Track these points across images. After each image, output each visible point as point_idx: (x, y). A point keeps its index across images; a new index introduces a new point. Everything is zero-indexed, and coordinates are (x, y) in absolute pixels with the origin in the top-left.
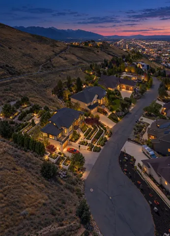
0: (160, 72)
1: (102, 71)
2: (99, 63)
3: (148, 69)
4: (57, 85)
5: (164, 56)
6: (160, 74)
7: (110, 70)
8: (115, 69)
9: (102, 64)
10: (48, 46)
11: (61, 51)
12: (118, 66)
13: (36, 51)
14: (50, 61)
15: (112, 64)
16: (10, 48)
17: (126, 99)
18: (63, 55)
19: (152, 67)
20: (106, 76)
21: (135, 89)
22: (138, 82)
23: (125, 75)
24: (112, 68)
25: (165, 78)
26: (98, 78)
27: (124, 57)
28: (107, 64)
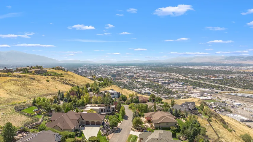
0: (132, 98)
1: (54, 107)
2: (51, 97)
3: (119, 97)
5: (137, 82)
6: (132, 101)
7: (68, 104)
8: (75, 101)
9: (54, 97)
12: (79, 98)
15: (71, 96)
17: (92, 140)
19: (123, 94)
20: (60, 114)
21: (103, 124)
22: (106, 114)
23: (89, 108)
24: (70, 101)
25: (138, 104)
26: (47, 118)
27: (88, 85)
28: (63, 97)
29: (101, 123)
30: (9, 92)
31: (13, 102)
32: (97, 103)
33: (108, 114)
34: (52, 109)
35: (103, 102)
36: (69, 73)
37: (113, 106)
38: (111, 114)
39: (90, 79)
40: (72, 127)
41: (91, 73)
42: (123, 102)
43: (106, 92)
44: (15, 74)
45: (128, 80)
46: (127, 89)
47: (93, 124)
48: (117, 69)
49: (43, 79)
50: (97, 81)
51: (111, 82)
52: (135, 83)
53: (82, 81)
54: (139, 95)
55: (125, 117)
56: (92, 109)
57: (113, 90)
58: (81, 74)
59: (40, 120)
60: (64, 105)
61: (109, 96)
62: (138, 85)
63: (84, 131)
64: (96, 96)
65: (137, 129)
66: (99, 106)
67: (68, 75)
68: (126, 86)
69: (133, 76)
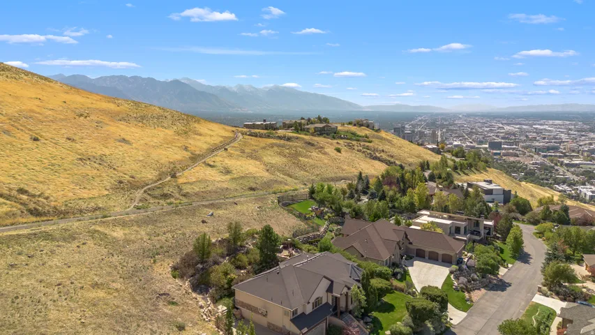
0: (548, 208)
1: (349, 206)
2: (343, 185)
3: (506, 200)
4: (191, 249)
5: (567, 165)
6: (547, 216)
7: (378, 204)
8: (393, 200)
9: (350, 186)
10: (170, 132)
11: (213, 150)
12: (404, 192)
13: (126, 147)
14: (174, 176)
15: (386, 188)
16: (36, 139)
17: (428, 293)
18: (220, 159)
19: (521, 195)
20: (361, 222)
21: (460, 262)
22: (469, 239)
23: (425, 218)
24: (383, 197)
25: (565, 227)
26: (335, 227)
27: (424, 166)
28: (368, 187)
29: (454, 260)
30: (270, 168)
31: (276, 187)
32: (445, 210)
33: (474, 241)
34: (345, 210)
35: (461, 209)
36: (383, 134)
37: (490, 223)
38: (480, 242)
39: (433, 150)
40: (386, 256)
41: (434, 135)
42: (519, 215)
43: (470, 185)
44: (281, 132)
45: (538, 159)
46: (532, 182)
47: (433, 258)
48: (507, 128)
49: (328, 144)
50: (448, 156)
51: (486, 162)
52: (561, 170)
53: (410, 154)
54: (569, 203)
55: (520, 255)
56: (432, 223)
57: (490, 182)
58: (410, 138)
59: (322, 230)
60: (369, 205)
61: (477, 195)
62: (569, 175)
63: (410, 269)
64: (444, 193)
65: (558, 294)
66: (450, 218)
67: (382, 139)
68: (530, 176)
69: (555, 149)
